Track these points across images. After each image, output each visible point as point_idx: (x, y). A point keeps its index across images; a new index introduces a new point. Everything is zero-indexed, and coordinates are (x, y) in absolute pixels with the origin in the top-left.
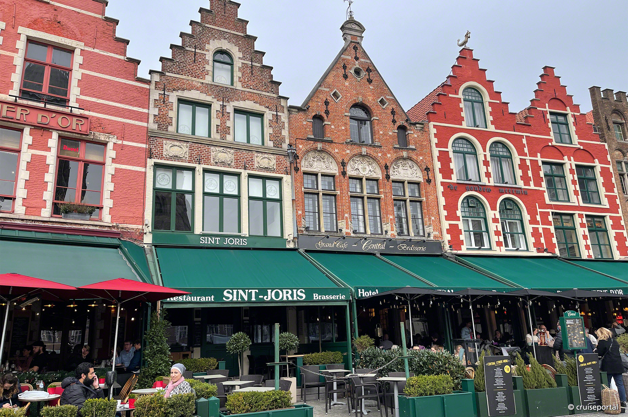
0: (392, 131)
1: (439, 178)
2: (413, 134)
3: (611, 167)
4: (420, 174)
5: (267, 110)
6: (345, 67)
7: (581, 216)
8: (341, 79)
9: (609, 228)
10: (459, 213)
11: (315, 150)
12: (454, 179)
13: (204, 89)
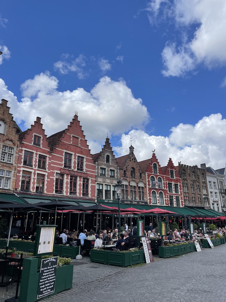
0: (139, 174)
1: (148, 186)
2: (143, 175)
3: (181, 184)
4: (144, 185)
5: (115, 169)
6: (130, 158)
7: (175, 196)
8: (129, 161)
9: (180, 199)
10: (151, 195)
11: (124, 179)
12: (150, 187)
13: (105, 165)
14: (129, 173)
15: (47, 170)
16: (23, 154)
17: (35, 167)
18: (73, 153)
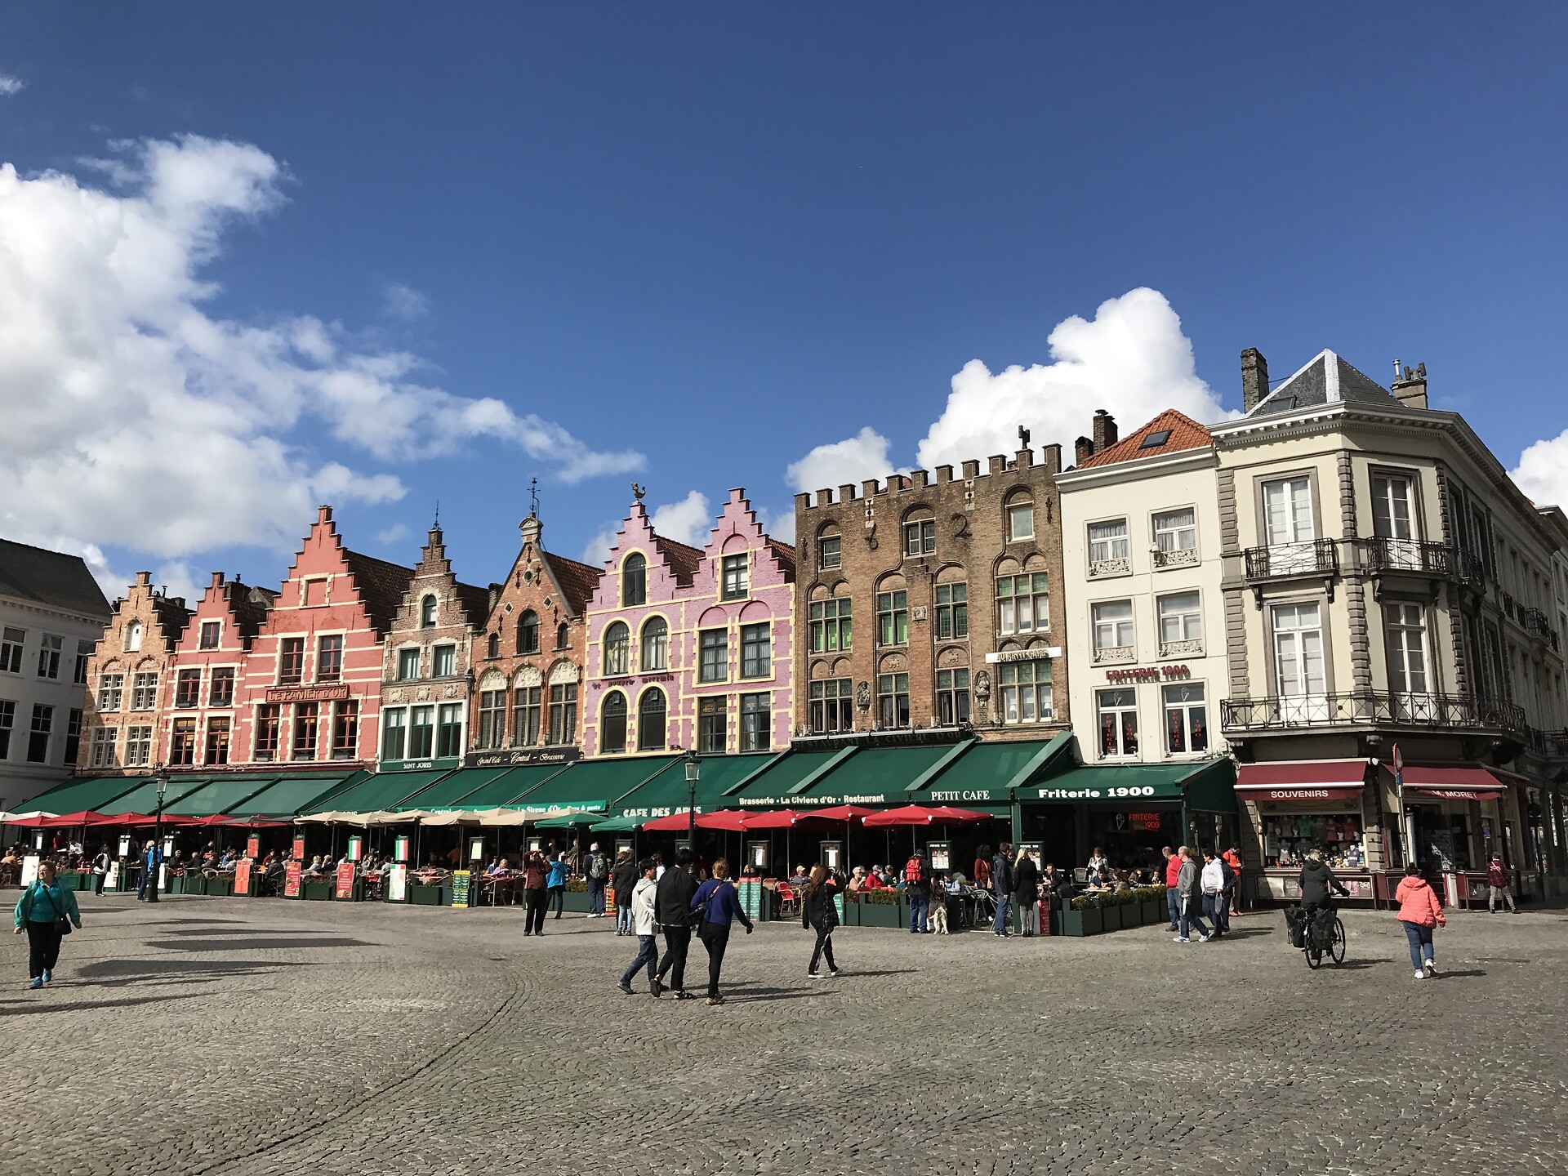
0: (553, 633)
1: (586, 676)
2: (573, 630)
3: (791, 618)
4: (576, 674)
5: (456, 641)
6: (518, 574)
7: (732, 696)
8: (514, 589)
9: (772, 708)
10: (598, 714)
11: (490, 669)
12: (599, 675)
13: (415, 637)
15: (233, 703)
16: (176, 681)
17: (203, 704)
18: (306, 634)
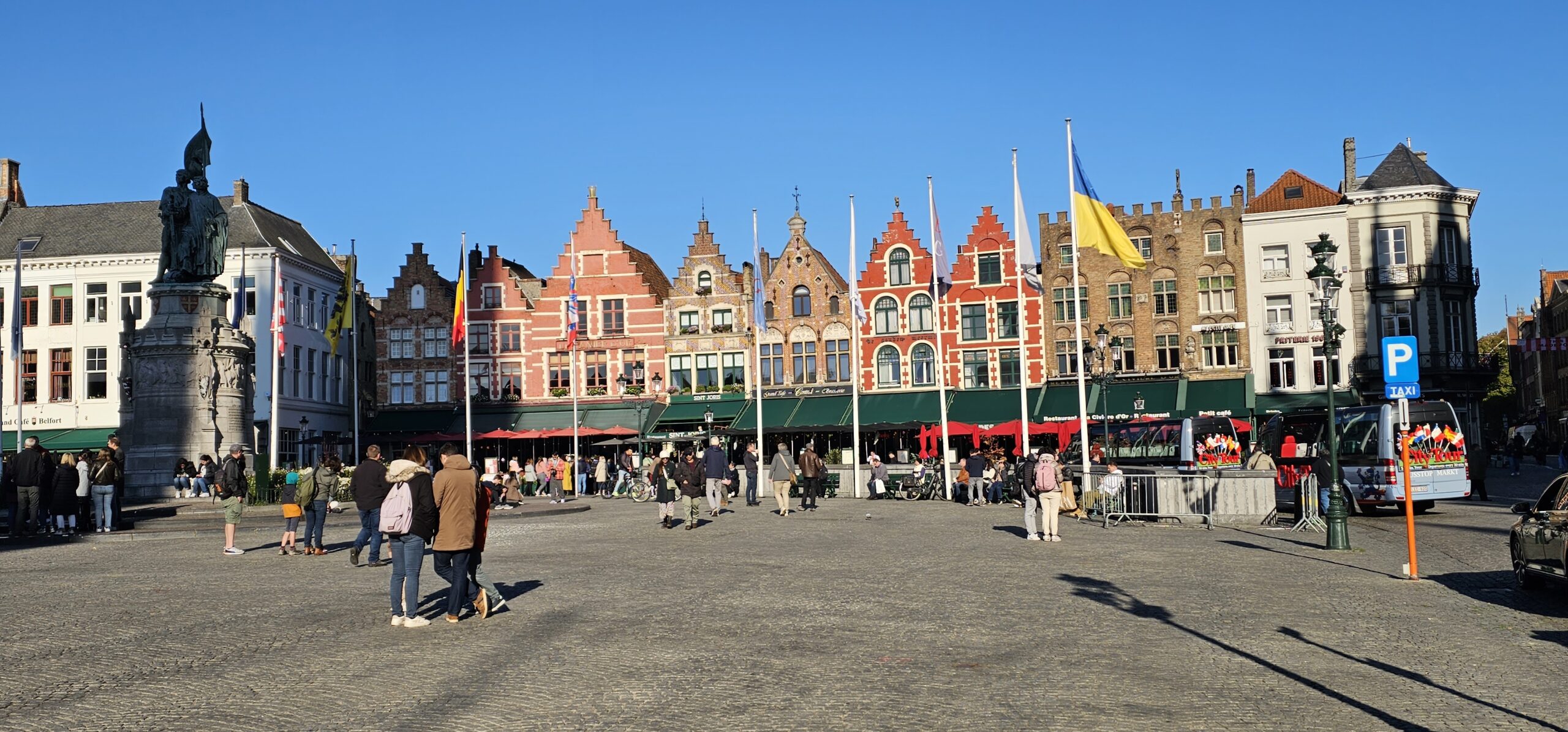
0: (826, 302)
1: (859, 335)
2: (844, 301)
3: (1040, 299)
4: (848, 332)
6: (788, 259)
7: (993, 351)
8: (786, 269)
10: (874, 362)
11: (767, 327)
12: (873, 334)
13: (693, 302)
14: (783, 307)
15: (523, 351)
17: (494, 353)
18: (588, 298)
